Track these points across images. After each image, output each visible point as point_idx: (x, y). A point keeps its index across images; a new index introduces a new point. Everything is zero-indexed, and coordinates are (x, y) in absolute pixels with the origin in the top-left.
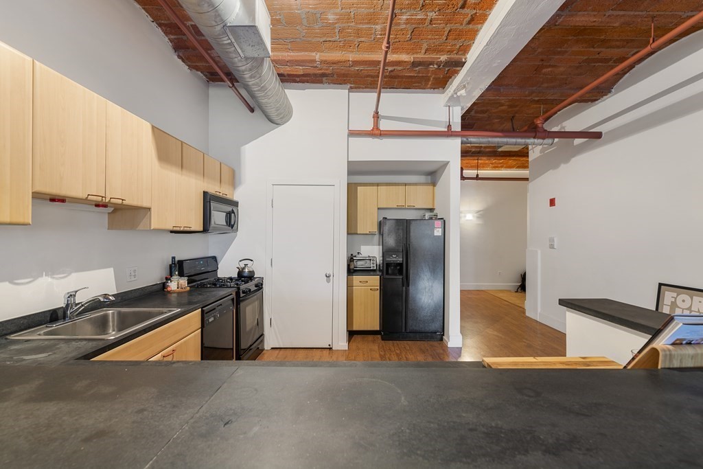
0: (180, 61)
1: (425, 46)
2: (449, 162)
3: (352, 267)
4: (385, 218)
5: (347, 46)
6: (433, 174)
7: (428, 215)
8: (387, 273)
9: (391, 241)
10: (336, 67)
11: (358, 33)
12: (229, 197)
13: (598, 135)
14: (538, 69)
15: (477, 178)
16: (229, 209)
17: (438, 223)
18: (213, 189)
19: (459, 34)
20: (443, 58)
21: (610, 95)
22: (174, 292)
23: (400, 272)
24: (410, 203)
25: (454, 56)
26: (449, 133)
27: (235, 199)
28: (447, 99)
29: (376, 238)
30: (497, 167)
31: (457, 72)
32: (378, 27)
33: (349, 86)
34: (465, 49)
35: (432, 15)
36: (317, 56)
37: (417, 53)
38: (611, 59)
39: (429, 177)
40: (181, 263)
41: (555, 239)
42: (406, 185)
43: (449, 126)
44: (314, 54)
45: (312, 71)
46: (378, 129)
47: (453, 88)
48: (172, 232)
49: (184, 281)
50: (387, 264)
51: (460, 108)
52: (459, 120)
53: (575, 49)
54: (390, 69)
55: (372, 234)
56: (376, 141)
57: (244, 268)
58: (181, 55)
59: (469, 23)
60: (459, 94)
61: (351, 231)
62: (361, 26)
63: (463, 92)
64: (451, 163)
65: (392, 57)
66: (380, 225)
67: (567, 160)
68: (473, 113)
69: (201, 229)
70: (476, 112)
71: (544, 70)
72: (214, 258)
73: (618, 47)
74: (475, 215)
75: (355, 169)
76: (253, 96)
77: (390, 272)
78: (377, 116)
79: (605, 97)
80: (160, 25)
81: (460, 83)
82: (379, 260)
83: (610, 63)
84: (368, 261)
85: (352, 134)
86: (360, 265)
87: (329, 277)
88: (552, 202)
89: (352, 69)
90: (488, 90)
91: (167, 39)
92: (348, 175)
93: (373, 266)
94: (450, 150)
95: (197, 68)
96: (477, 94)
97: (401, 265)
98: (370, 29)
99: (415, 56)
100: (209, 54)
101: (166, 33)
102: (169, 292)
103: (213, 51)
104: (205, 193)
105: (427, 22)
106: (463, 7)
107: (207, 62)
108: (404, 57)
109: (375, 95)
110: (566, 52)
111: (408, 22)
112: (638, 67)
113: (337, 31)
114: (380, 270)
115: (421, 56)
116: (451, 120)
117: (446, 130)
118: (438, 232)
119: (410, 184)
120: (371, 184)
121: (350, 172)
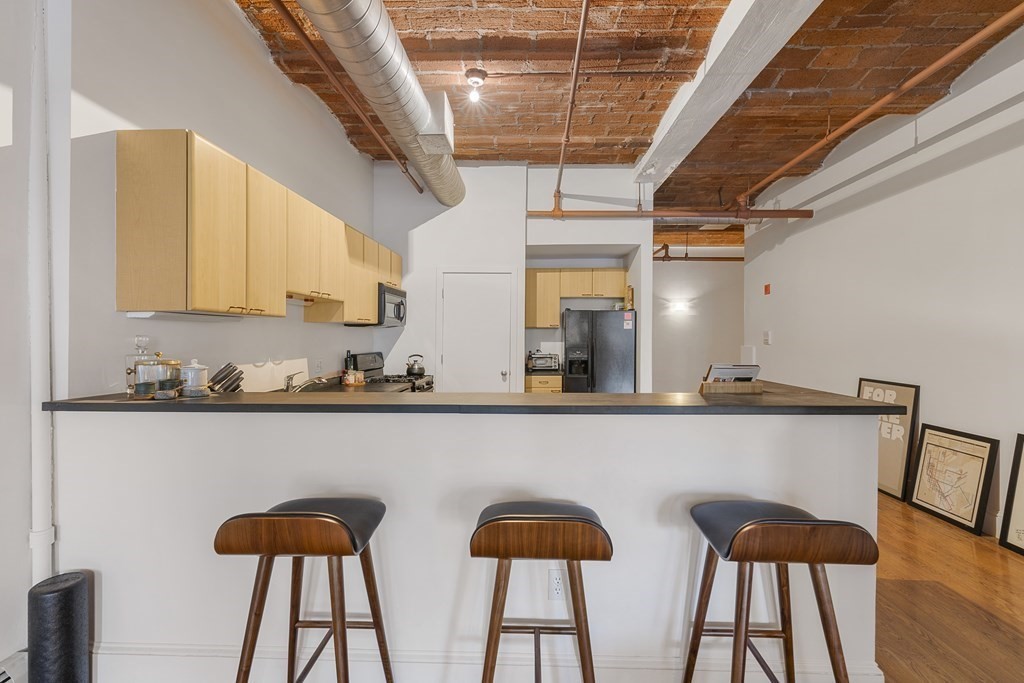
0: (352, 146)
1: (607, 129)
2: (639, 246)
3: (530, 366)
4: (568, 310)
5: (526, 130)
6: (624, 258)
8: (570, 372)
9: (575, 336)
10: (514, 148)
11: (537, 119)
12: (397, 287)
13: (809, 214)
14: (734, 145)
15: (686, 258)
16: (398, 300)
17: (628, 315)
18: (386, 279)
19: (642, 119)
20: (628, 139)
21: (820, 169)
22: (352, 385)
23: (585, 371)
24: (599, 291)
25: (640, 137)
26: (639, 214)
27: (403, 289)
28: (637, 175)
29: (559, 332)
30: (717, 242)
31: (645, 151)
32: (559, 115)
33: (527, 161)
34: (651, 131)
35: (610, 104)
36: (495, 140)
37: (600, 135)
38: (811, 136)
39: (621, 260)
40: (354, 357)
41: (770, 333)
42: (593, 270)
43: (640, 205)
44: (492, 137)
45: (488, 152)
46: (560, 209)
47: (643, 166)
48: (346, 325)
49: (360, 375)
50: (570, 362)
51: (652, 184)
52: (651, 198)
53: (767, 127)
54: (572, 149)
55: (554, 328)
56: (558, 222)
57: (413, 365)
58: (354, 140)
59: (650, 110)
60: (648, 172)
61: (530, 327)
62: (541, 114)
63: (652, 171)
64: (642, 248)
65: (574, 139)
66: (563, 317)
67: (781, 240)
68: (671, 185)
69: (377, 322)
70: (676, 184)
71: (741, 147)
72: (380, 355)
73: (814, 126)
74: (688, 304)
75: (533, 253)
76: (423, 176)
77: (574, 370)
78: (558, 195)
79: (815, 172)
80: (339, 116)
81: (648, 163)
82: (561, 359)
83: (812, 139)
84: (549, 360)
85: (531, 215)
86: (540, 364)
87: (504, 375)
88: (767, 289)
89: (532, 150)
90: (681, 165)
91: (342, 127)
92: (526, 258)
93: (555, 366)
94: (640, 234)
95: (367, 151)
96: (669, 172)
97: (585, 362)
98: (550, 116)
99: (598, 137)
100: (384, 140)
101: (343, 122)
102: (347, 385)
103: (387, 136)
104: (380, 285)
105: (608, 110)
106: (642, 98)
107: (381, 146)
108: (586, 139)
109: (556, 171)
110: (759, 131)
111: (588, 110)
112: (843, 142)
113: (516, 118)
114: (563, 370)
115: (604, 137)
116: (642, 198)
117: (636, 209)
118: (628, 325)
119: (598, 269)
120: (553, 270)
121: (529, 256)
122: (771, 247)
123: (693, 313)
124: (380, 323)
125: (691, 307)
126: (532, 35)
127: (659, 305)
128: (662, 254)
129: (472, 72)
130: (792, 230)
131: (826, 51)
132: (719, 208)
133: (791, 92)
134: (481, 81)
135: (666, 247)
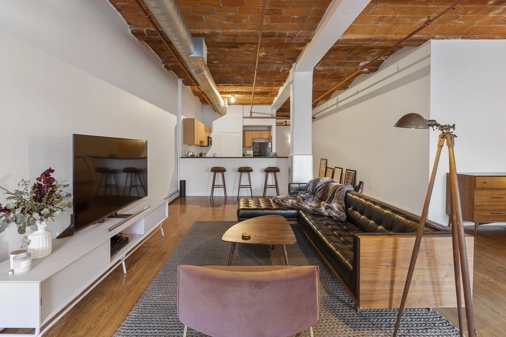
2: (273, 126)
4: (254, 142)
7: (267, 141)
17: (270, 144)
24: (263, 137)
26: (272, 118)
27: (211, 137)
28: (272, 107)
29: (252, 148)
39: (269, 129)
42: (261, 131)
43: (272, 115)
46: (252, 116)
50: (254, 155)
51: (275, 110)
52: (275, 113)
55: (250, 147)
56: (251, 119)
61: (244, 146)
66: (253, 144)
78: (251, 112)
85: (244, 118)
92: (243, 128)
94: (273, 122)
96: (278, 108)
109: (251, 106)
116: (273, 113)
118: (270, 146)
119: (263, 131)
120: (250, 131)
124: (208, 146)
134: (233, 97)
135: (286, 122)
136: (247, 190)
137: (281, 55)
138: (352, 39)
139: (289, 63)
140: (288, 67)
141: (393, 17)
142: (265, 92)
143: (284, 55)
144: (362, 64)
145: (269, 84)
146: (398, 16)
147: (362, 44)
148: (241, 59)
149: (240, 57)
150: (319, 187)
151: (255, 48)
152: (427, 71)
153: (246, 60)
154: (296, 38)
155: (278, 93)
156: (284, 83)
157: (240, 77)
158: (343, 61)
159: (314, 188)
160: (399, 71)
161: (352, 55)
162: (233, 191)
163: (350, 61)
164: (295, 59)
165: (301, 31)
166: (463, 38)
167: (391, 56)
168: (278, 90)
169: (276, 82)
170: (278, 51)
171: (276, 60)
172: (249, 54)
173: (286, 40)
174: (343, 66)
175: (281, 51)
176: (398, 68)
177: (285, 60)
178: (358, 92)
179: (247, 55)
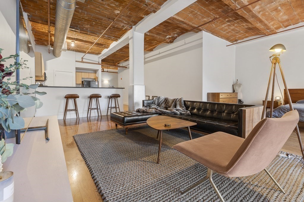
4: (84, 80)
6: (95, 71)
7: (94, 80)
13: (126, 67)
15: (107, 72)
17: (97, 82)
20: (97, 52)
24: (90, 77)
25: (99, 52)
26: (99, 64)
28: (98, 57)
43: (99, 62)
46: (83, 61)
51: (101, 59)
52: (101, 61)
55: (80, 84)
56: (82, 63)
63: (101, 57)
64: (99, 70)
66: (82, 82)
75: (77, 69)
78: (83, 58)
85: (76, 61)
88: (121, 79)
90: (106, 57)
94: (99, 67)
96: (104, 58)
99: (92, 51)
118: (97, 84)
119: (90, 73)
120: (80, 72)
121: (76, 69)
122: (122, 72)
123: (109, 83)
125: (109, 82)
126: (84, 40)
127: (102, 81)
128: (102, 70)
129: (72, 41)
130: (125, 70)
131: (124, 49)
132: (113, 64)
133: (121, 52)
134: (74, 43)
135: (103, 69)
136: (95, 112)
137: (129, 17)
138: (176, 19)
139: (131, 25)
140: (130, 27)
141: (196, 13)
142: (100, 44)
143: (131, 18)
144: (167, 37)
145: (109, 37)
146: (198, 13)
147: (178, 24)
148: (100, 11)
149: (100, 8)
150: (161, 101)
151: (116, 5)
152: (201, 45)
153: (103, 13)
154: (149, 7)
155: (109, 46)
156: (119, 39)
157: (89, 26)
158: (160, 32)
159: (158, 102)
160: (185, 44)
161: (166, 30)
162: (83, 113)
163: (163, 34)
164: (135, 23)
165: (154, 3)
166: (212, 34)
167: (181, 36)
168: (110, 44)
169: (113, 37)
170: (130, 13)
171: (124, 20)
172: (109, 9)
173: (143, 6)
174: (159, 35)
175: (131, 14)
176: (185, 43)
177: (130, 22)
178: (160, 53)
179: (106, 9)
